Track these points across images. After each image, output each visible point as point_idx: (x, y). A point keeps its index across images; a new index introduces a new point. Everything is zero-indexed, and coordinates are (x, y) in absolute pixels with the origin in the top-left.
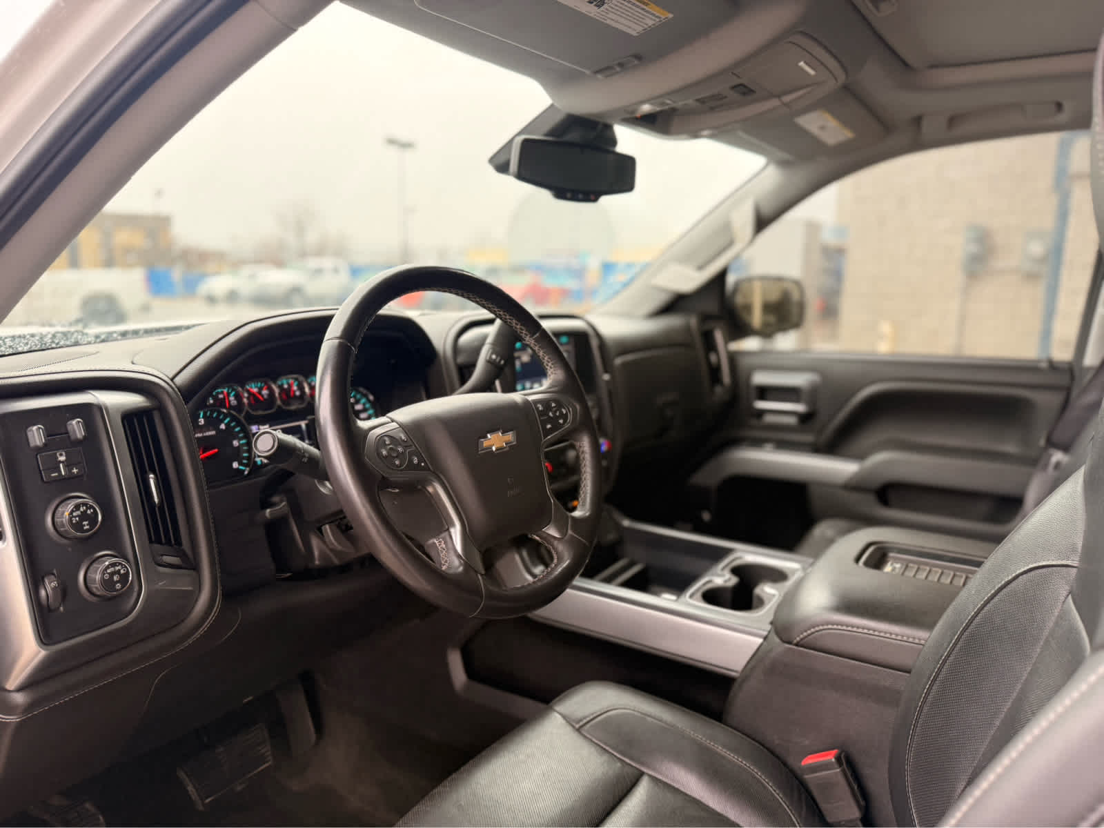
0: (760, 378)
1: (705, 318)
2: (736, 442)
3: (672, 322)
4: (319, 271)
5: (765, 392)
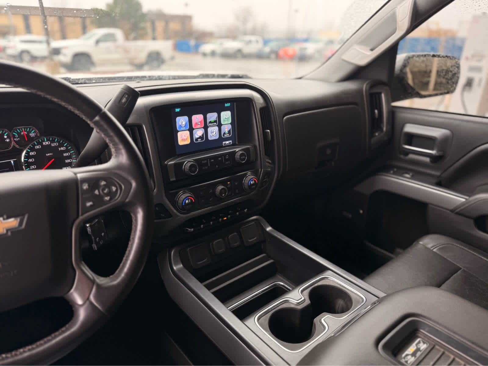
0: (410, 128)
1: (375, 84)
2: (386, 168)
3: (351, 86)
4: (250, 42)
5: (412, 138)
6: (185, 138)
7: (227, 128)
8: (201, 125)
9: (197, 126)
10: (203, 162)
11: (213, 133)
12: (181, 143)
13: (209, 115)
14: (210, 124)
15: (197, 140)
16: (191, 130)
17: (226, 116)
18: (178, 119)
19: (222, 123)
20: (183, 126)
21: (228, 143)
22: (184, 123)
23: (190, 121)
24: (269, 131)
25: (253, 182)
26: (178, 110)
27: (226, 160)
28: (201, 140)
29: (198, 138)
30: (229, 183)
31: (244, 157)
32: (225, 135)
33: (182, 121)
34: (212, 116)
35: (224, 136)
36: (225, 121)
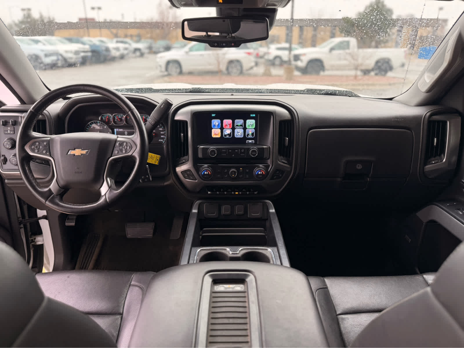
6: (217, 133)
7: (251, 131)
8: (230, 126)
9: (226, 127)
10: (223, 150)
11: (239, 133)
12: (213, 136)
13: (236, 121)
14: (237, 127)
15: (225, 136)
16: (222, 129)
17: (251, 123)
18: (213, 121)
19: (247, 127)
20: (217, 126)
21: (251, 142)
22: (217, 124)
23: (222, 123)
24: (287, 138)
25: (261, 173)
26: (213, 115)
27: (241, 153)
28: (229, 136)
29: (226, 135)
30: (241, 169)
31: (255, 153)
32: (249, 136)
33: (216, 122)
34: (239, 122)
35: (247, 136)
36: (250, 126)
